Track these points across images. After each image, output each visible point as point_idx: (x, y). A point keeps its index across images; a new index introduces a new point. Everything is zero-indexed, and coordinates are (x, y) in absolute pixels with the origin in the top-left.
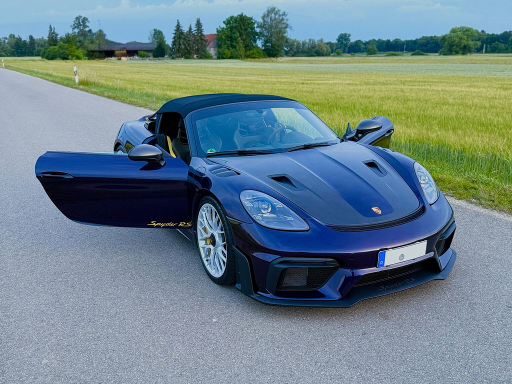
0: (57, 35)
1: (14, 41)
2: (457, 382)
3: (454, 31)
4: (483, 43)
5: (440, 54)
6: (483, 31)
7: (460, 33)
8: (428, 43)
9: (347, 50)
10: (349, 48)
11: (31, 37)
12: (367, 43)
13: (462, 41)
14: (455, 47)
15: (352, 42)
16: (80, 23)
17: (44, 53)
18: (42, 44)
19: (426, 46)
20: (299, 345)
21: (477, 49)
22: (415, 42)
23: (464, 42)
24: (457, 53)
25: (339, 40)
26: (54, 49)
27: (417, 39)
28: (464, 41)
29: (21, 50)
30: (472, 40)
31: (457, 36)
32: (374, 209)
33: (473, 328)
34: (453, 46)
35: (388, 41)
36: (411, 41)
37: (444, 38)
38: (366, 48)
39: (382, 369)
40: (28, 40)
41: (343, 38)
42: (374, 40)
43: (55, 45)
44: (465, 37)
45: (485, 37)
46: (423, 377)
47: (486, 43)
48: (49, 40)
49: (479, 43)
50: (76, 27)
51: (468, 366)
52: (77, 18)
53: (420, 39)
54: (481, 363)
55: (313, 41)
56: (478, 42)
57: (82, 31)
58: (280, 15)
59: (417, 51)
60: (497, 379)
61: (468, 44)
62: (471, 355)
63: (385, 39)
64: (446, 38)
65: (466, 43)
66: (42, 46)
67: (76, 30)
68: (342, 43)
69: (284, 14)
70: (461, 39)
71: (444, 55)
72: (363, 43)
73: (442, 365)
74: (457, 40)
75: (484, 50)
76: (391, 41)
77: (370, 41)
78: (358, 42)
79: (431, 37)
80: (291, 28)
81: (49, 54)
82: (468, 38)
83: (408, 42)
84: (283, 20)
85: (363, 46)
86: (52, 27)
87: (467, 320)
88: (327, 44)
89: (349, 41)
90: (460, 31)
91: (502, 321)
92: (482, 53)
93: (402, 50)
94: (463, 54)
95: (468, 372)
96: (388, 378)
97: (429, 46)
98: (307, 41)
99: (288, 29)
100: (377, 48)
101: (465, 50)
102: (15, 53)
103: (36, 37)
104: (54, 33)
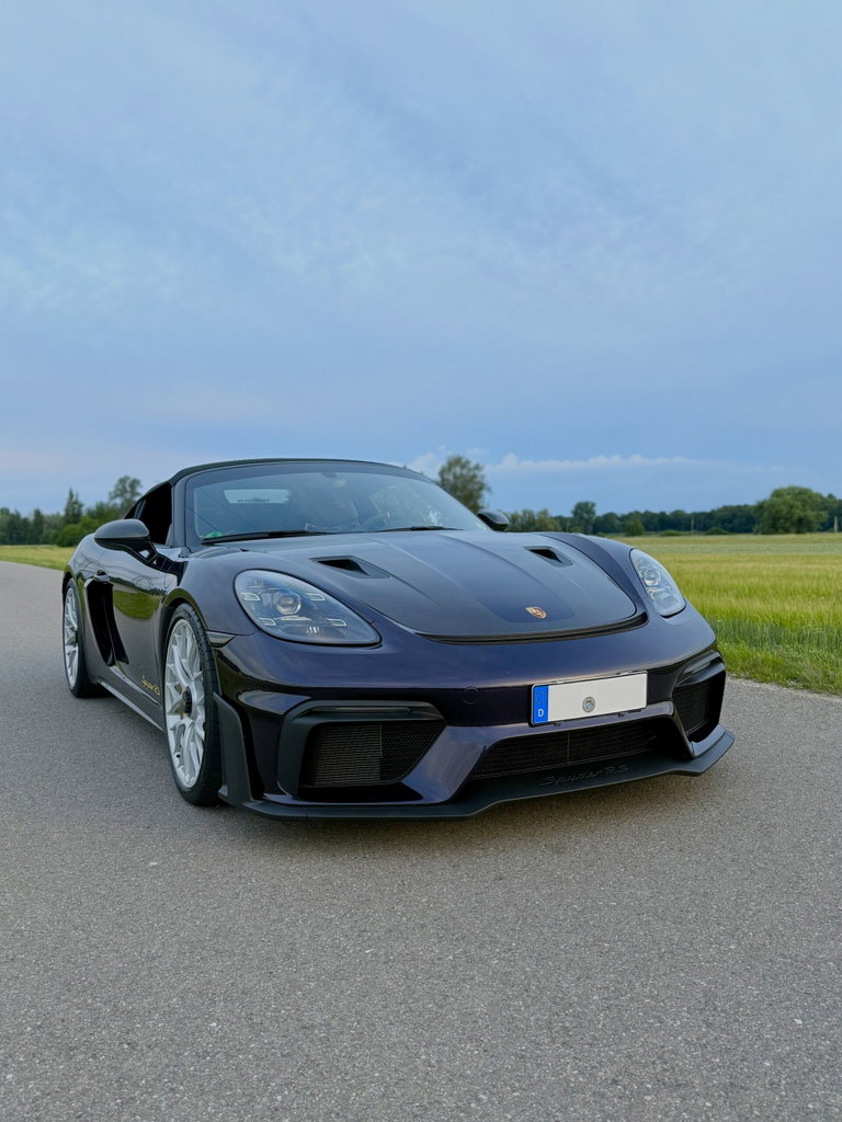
0: (81, 506)
1: (7, 519)
2: (708, 962)
3: (777, 494)
4: (832, 515)
5: (757, 533)
6: (830, 496)
7: (788, 498)
8: (734, 516)
9: (591, 528)
10: (594, 526)
11: (38, 513)
12: (624, 518)
13: (793, 511)
14: (782, 521)
15: (598, 518)
16: (125, 488)
17: (56, 536)
18: (54, 523)
19: (731, 521)
20: (335, 901)
21: (823, 524)
22: (710, 516)
23: (798, 513)
24: (787, 531)
25: (575, 513)
26: (74, 529)
27: (713, 511)
28: (798, 511)
29: (18, 534)
30: (813, 510)
31: (784, 503)
32: (531, 610)
33: (762, 865)
34: (779, 519)
35: (663, 514)
36: (704, 513)
37: (761, 507)
38: (623, 526)
39: (523, 941)
40: (31, 518)
41: (583, 510)
42: (637, 513)
43: (76, 522)
44: (799, 504)
45: (836, 506)
46: (620, 954)
47: (838, 515)
48: (67, 514)
49: (825, 515)
50: (117, 496)
51: (739, 932)
52: (123, 481)
53: (720, 510)
54: (774, 927)
55: (531, 513)
56: (823, 513)
57: (128, 501)
58: (470, 470)
59: (714, 528)
60: (811, 956)
61: (806, 516)
62: (751, 913)
63: (656, 510)
64: (765, 505)
65: (802, 514)
66: (55, 527)
67: (118, 501)
68: (581, 518)
69: (477, 467)
70: (792, 507)
71: (764, 533)
72: (618, 519)
73: (674, 931)
74: (785, 510)
75: (836, 527)
76: (668, 513)
77: (631, 515)
78: (609, 517)
79: (739, 507)
80: (489, 490)
81: (64, 538)
82: (803, 506)
83: (697, 516)
84: (475, 476)
85: (618, 522)
86: (74, 493)
87: (751, 852)
88: (556, 518)
89: (594, 513)
90: (789, 494)
91: (833, 852)
92: (833, 532)
93: (688, 528)
94: (798, 532)
95: (739, 944)
96: (531, 957)
97: (736, 521)
98: (520, 513)
99: (484, 493)
100: (644, 524)
101: (802, 526)
102: (7, 539)
103: (47, 512)
104: (76, 502)
